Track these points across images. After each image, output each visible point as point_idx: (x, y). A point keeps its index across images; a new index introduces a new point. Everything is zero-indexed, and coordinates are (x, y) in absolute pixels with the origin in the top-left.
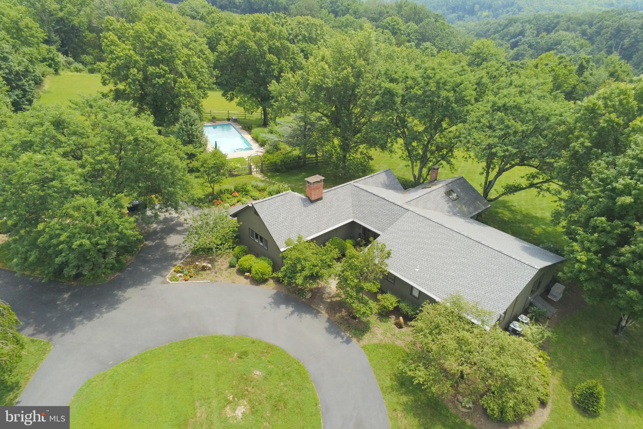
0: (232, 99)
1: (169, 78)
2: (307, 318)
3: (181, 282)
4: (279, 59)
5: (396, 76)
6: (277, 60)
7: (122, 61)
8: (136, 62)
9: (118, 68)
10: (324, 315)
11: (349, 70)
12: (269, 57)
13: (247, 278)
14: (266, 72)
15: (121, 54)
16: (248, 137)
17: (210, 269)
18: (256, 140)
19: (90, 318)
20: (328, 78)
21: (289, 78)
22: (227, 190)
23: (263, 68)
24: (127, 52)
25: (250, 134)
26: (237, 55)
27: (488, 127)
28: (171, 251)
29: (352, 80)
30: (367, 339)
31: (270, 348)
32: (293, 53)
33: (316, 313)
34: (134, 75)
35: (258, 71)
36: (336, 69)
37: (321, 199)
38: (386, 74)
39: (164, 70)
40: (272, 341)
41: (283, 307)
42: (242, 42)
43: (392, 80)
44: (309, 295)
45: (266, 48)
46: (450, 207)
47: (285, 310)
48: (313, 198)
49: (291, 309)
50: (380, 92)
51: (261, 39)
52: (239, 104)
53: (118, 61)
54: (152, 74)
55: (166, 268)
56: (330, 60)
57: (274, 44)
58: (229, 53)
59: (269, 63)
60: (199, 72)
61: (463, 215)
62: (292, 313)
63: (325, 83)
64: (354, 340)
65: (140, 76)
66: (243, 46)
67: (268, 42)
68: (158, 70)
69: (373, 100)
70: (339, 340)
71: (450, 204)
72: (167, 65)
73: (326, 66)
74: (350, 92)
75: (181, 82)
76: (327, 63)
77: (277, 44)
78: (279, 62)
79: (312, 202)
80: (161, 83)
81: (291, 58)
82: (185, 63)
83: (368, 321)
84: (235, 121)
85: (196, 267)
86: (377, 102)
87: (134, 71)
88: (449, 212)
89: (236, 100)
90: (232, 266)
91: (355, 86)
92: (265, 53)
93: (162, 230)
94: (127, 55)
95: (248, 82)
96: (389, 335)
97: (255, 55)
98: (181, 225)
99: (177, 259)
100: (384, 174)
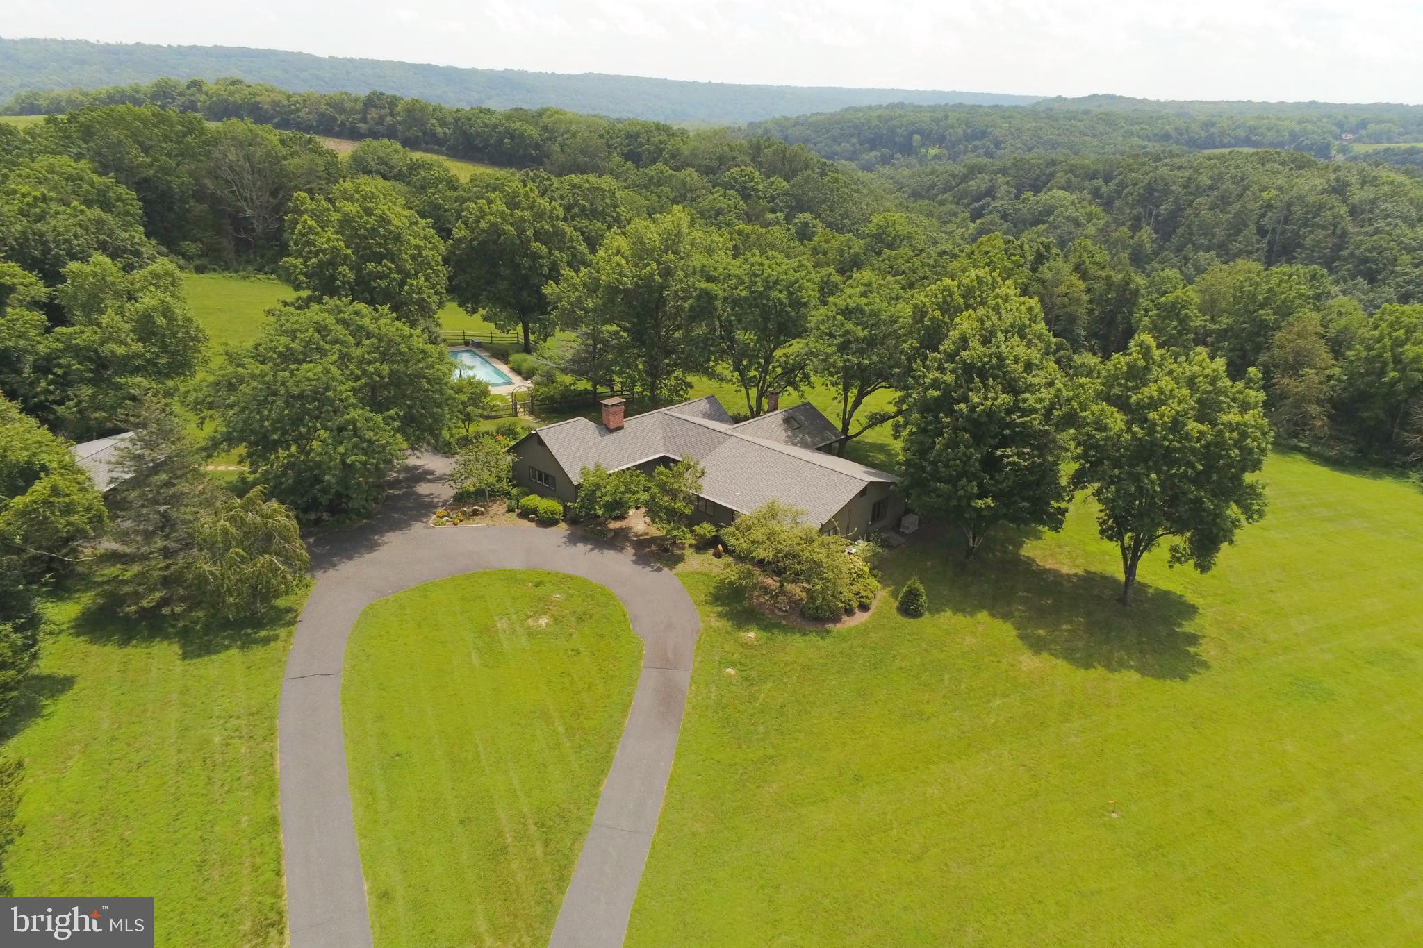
0: (474, 311)
1: (394, 279)
2: (610, 555)
3: (449, 526)
4: (550, 249)
5: (715, 274)
6: (546, 250)
7: (328, 256)
8: (346, 256)
9: (321, 265)
10: (630, 551)
11: (654, 266)
12: (535, 246)
13: (531, 520)
14: (530, 268)
15: (326, 246)
16: (504, 368)
17: (483, 514)
18: (517, 371)
19: (350, 558)
20: (627, 277)
21: (572, 278)
22: (487, 433)
23: (526, 262)
24: (336, 243)
25: (506, 364)
26: (483, 244)
27: (827, 334)
28: (426, 499)
29: (658, 278)
30: (680, 568)
31: (567, 578)
32: (572, 241)
33: (621, 549)
34: (344, 276)
35: (517, 267)
36: (636, 265)
37: (621, 428)
38: (702, 271)
39: (390, 269)
40: (570, 571)
41: (580, 546)
42: (494, 225)
43: (710, 279)
44: (611, 534)
45: (530, 233)
46: (788, 437)
47: (581, 548)
48: (612, 425)
49: (589, 547)
50: (694, 294)
51: (522, 219)
52: (487, 319)
53: (321, 255)
54: (371, 273)
55: (427, 515)
56: (628, 253)
57: (542, 227)
58: (472, 240)
59: (535, 256)
60: (434, 270)
61: (806, 446)
62: (592, 550)
63: (621, 284)
64: (666, 569)
65: (352, 276)
66: (495, 229)
67: (532, 224)
68: (379, 268)
69: (686, 305)
70: (648, 569)
71: (789, 433)
72: (392, 261)
73: (623, 262)
74: (656, 295)
75: (411, 285)
76: (623, 257)
77: (546, 227)
78: (551, 254)
79: (611, 431)
80: (383, 286)
81: (569, 248)
82: (413, 257)
83: (683, 554)
84: (478, 345)
85: (464, 513)
86: (691, 307)
87: (344, 269)
88: (786, 442)
89: (481, 311)
90: (510, 510)
91: (664, 287)
92: (529, 241)
93: (407, 479)
94: (335, 247)
95: (503, 285)
96: (706, 565)
97: (514, 244)
98: (432, 473)
99: (436, 507)
100: (706, 401)
